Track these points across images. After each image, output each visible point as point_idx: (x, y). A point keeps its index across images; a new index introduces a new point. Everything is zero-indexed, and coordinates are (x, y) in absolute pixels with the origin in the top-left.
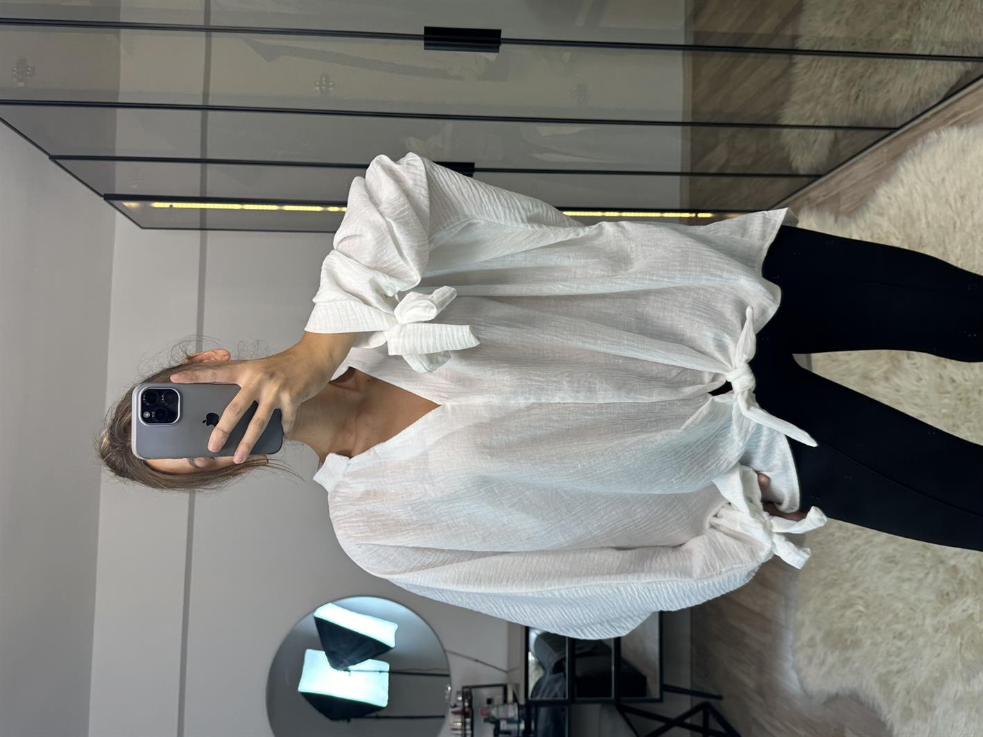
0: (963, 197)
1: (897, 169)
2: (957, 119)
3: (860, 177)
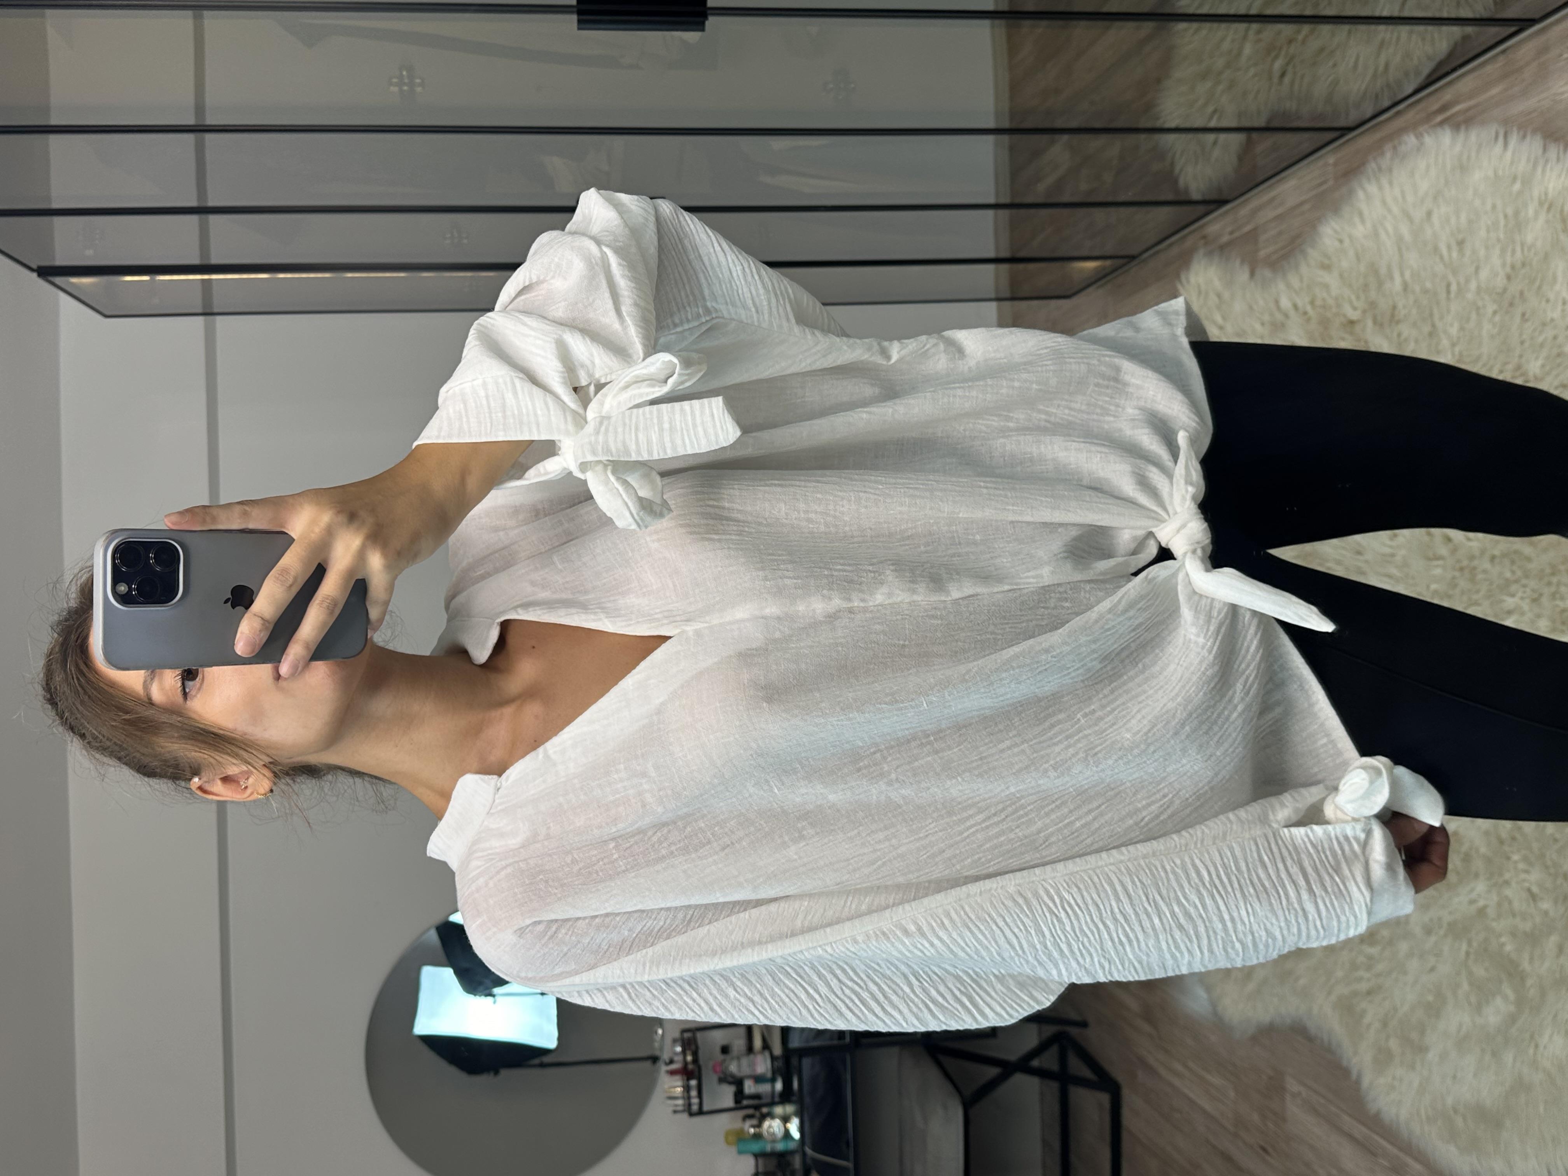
0: (1461, 243)
1: (1351, 193)
2: (1448, 114)
3: (1291, 202)
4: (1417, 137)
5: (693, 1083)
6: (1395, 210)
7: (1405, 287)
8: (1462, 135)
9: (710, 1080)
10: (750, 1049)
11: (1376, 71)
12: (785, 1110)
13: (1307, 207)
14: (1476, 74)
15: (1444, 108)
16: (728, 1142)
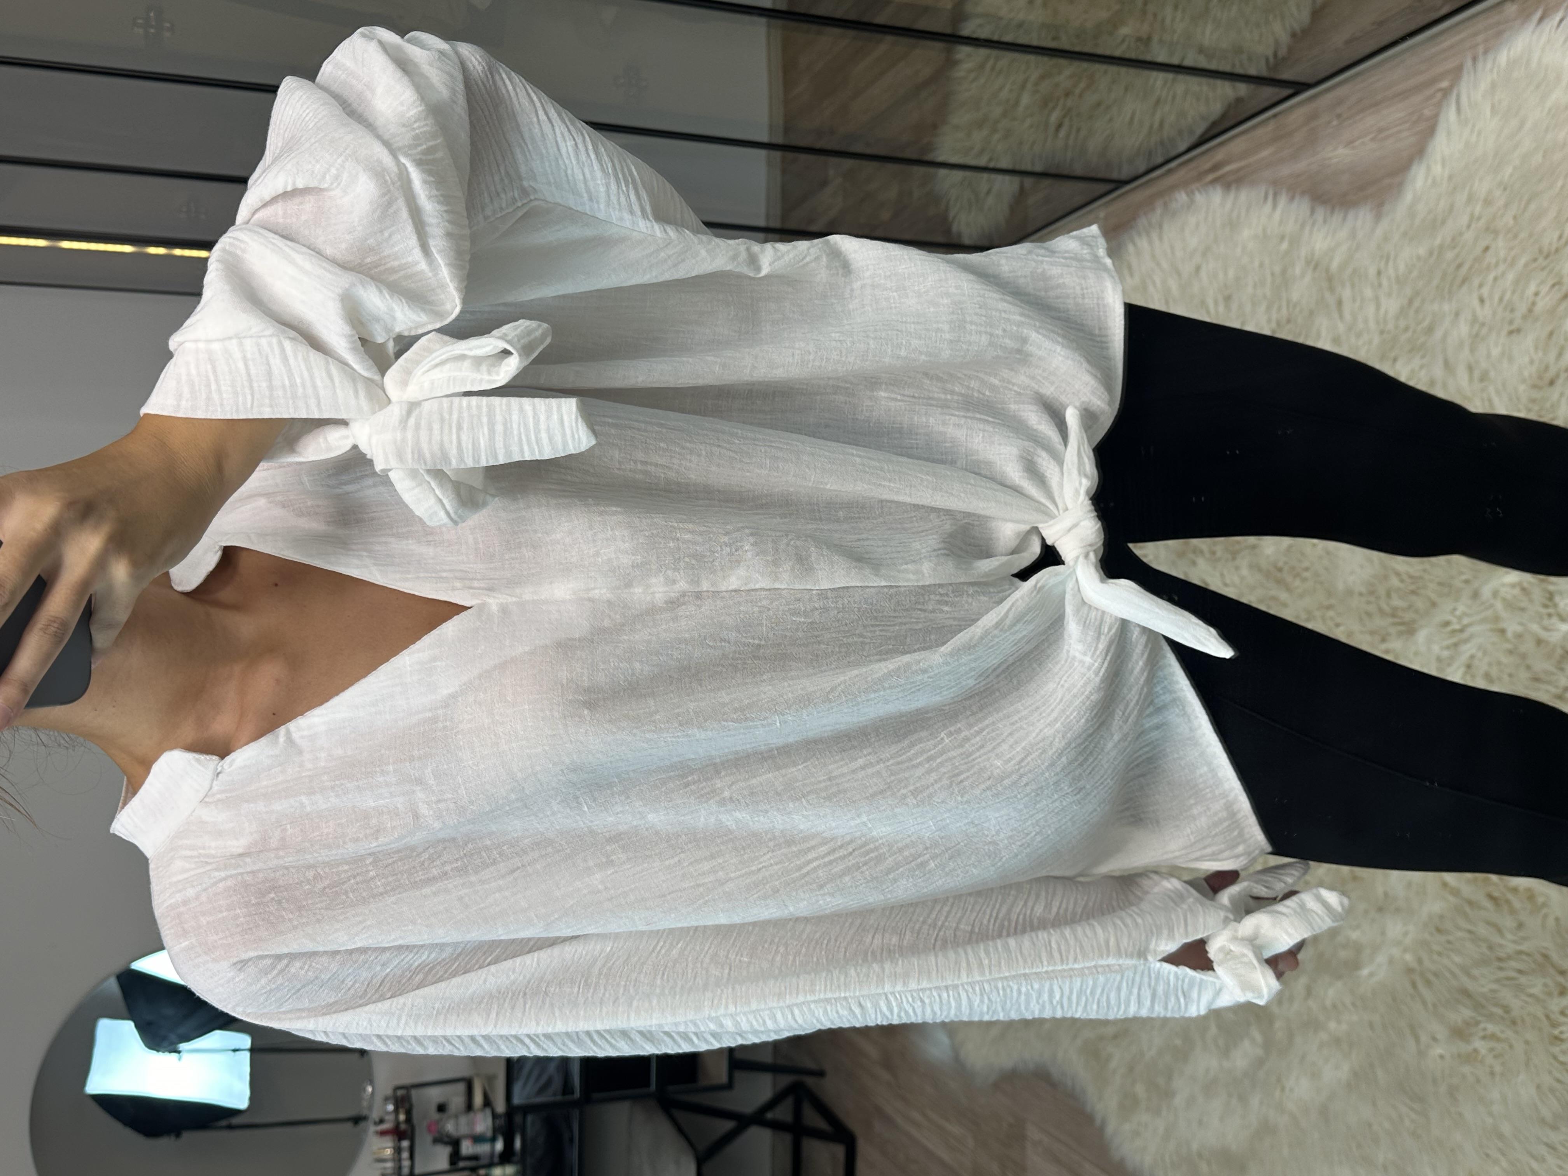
1: (1122, 246)
2: (1220, 173)
4: (1188, 195)
5: (405, 1144)
8: (1232, 195)
9: (424, 1139)
10: (469, 1107)
11: (1151, 127)
12: (504, 1172)
14: (1247, 136)
15: (1215, 168)
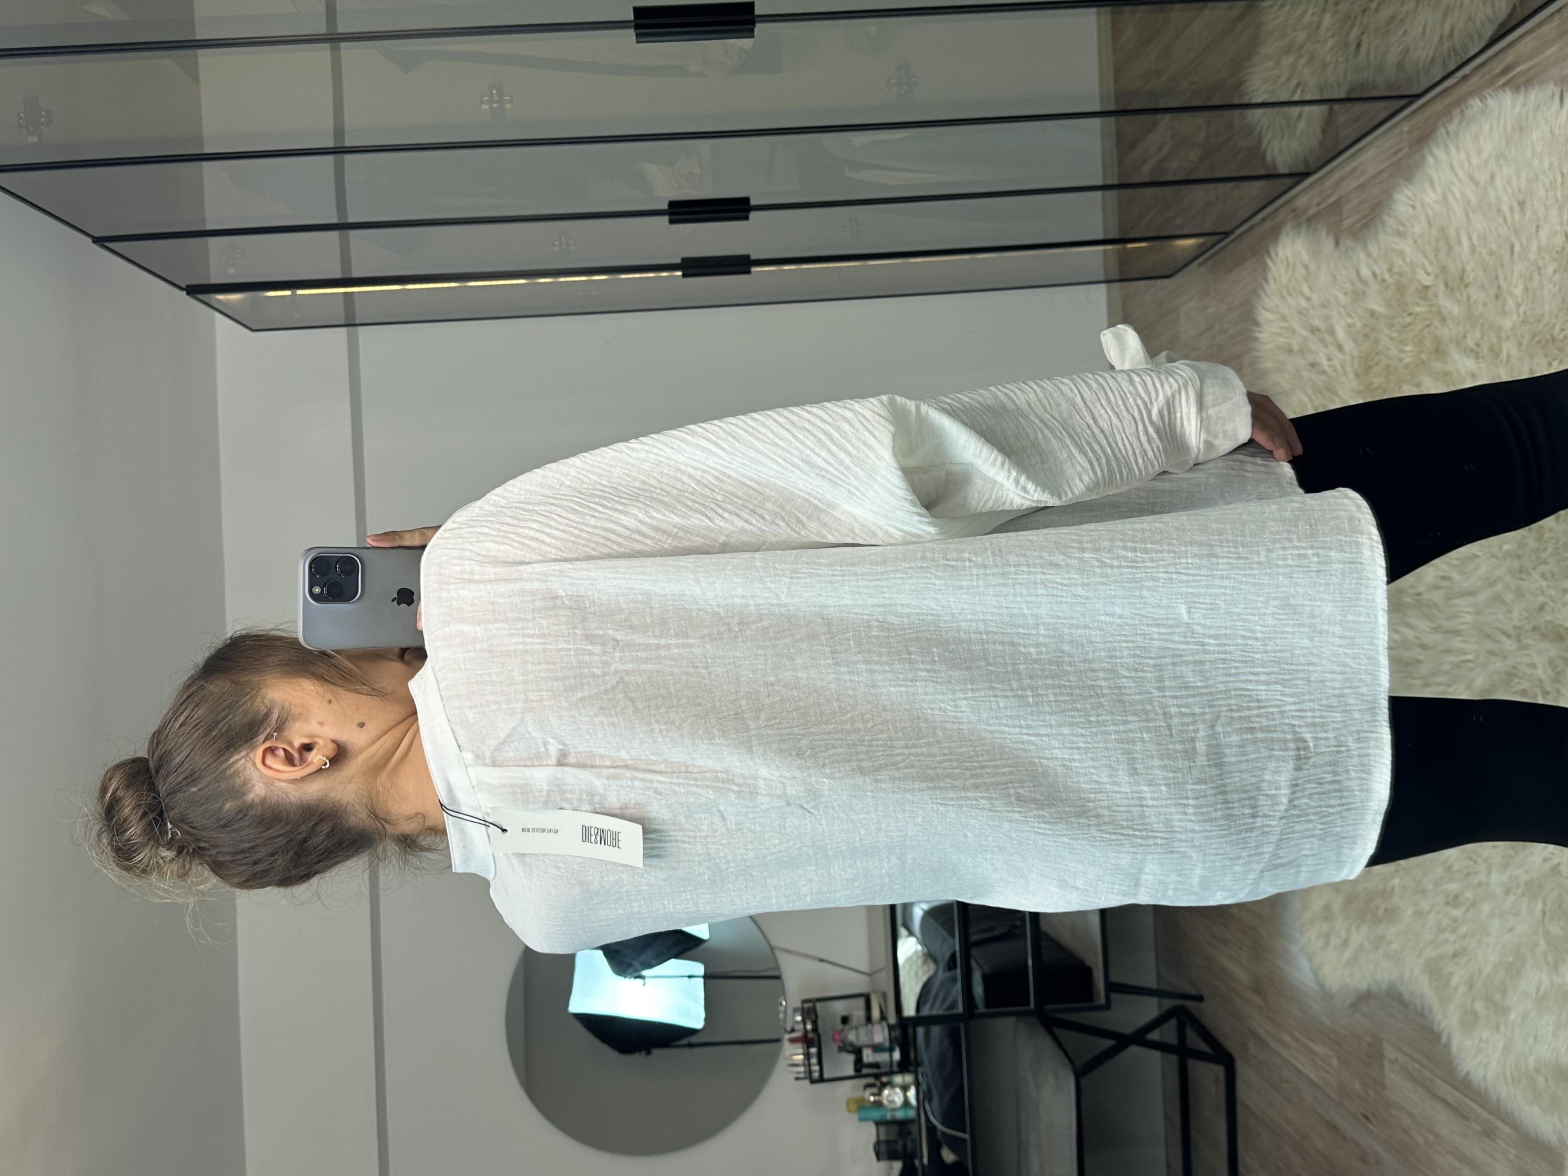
0: (1522, 204)
1: (1423, 158)
2: (1510, 75)
3: (1370, 172)
4: (1481, 100)
5: (813, 1050)
6: (1462, 175)
7: (1473, 249)
8: (1521, 97)
9: (830, 1049)
10: (869, 1019)
11: (1443, 35)
12: (904, 1080)
13: (1385, 175)
14: (1533, 35)
15: (1506, 70)
16: (849, 1110)
